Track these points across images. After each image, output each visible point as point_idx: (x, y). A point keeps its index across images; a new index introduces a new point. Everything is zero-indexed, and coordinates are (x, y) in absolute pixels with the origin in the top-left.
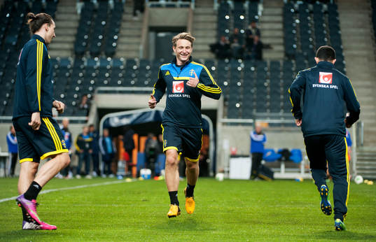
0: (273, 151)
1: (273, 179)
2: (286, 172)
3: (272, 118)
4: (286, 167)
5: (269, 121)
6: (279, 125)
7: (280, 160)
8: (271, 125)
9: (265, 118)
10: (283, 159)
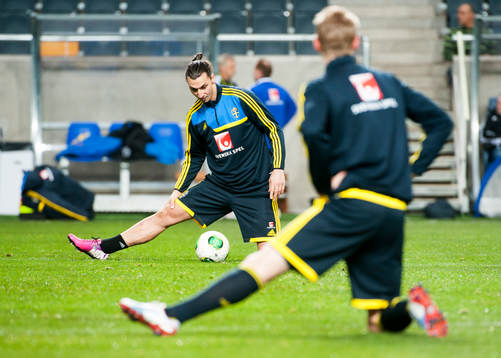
0: (95, 129)
1: (91, 214)
2: (133, 192)
3: (91, 27)
4: (134, 178)
5: (81, 36)
6: (114, 48)
7: (116, 155)
8: (88, 48)
9: (72, 27)
10: (126, 152)
